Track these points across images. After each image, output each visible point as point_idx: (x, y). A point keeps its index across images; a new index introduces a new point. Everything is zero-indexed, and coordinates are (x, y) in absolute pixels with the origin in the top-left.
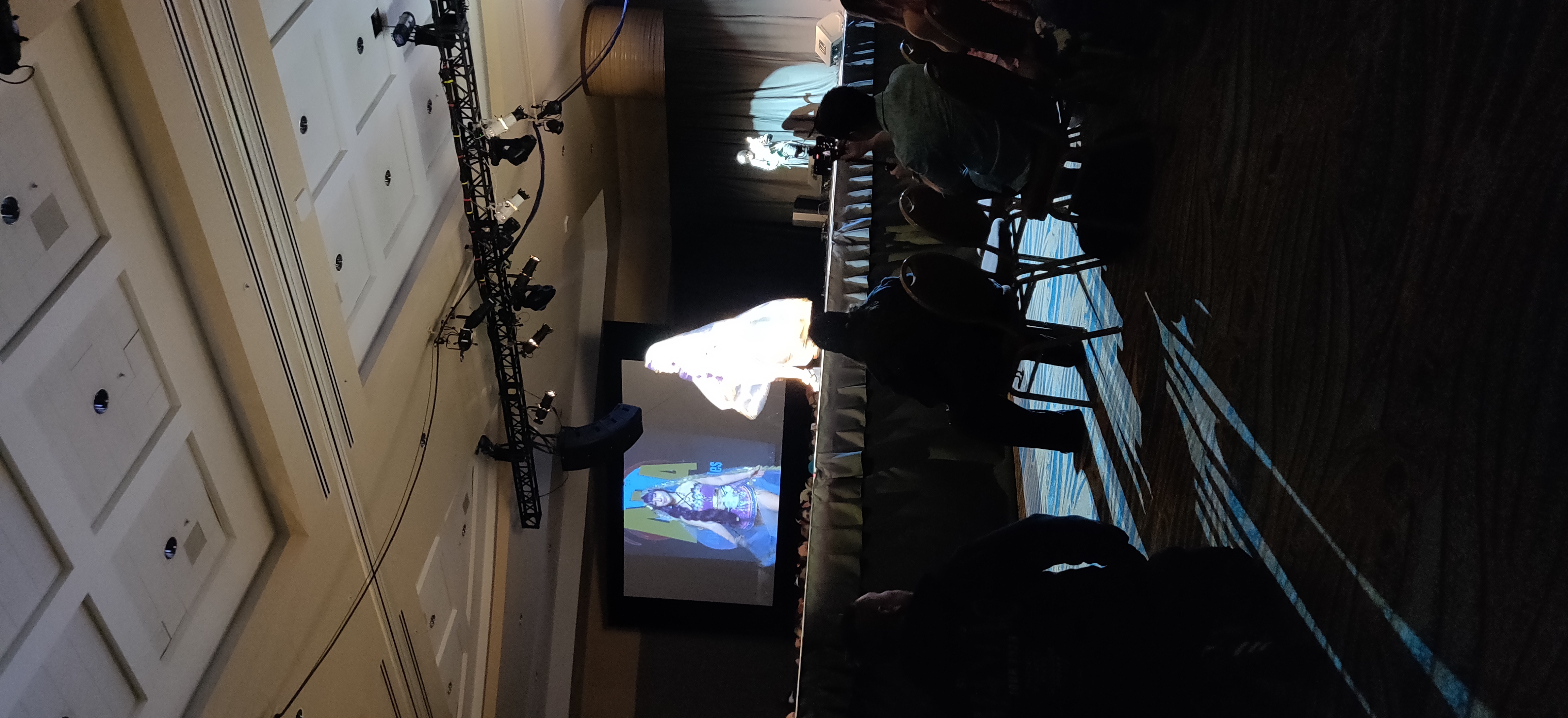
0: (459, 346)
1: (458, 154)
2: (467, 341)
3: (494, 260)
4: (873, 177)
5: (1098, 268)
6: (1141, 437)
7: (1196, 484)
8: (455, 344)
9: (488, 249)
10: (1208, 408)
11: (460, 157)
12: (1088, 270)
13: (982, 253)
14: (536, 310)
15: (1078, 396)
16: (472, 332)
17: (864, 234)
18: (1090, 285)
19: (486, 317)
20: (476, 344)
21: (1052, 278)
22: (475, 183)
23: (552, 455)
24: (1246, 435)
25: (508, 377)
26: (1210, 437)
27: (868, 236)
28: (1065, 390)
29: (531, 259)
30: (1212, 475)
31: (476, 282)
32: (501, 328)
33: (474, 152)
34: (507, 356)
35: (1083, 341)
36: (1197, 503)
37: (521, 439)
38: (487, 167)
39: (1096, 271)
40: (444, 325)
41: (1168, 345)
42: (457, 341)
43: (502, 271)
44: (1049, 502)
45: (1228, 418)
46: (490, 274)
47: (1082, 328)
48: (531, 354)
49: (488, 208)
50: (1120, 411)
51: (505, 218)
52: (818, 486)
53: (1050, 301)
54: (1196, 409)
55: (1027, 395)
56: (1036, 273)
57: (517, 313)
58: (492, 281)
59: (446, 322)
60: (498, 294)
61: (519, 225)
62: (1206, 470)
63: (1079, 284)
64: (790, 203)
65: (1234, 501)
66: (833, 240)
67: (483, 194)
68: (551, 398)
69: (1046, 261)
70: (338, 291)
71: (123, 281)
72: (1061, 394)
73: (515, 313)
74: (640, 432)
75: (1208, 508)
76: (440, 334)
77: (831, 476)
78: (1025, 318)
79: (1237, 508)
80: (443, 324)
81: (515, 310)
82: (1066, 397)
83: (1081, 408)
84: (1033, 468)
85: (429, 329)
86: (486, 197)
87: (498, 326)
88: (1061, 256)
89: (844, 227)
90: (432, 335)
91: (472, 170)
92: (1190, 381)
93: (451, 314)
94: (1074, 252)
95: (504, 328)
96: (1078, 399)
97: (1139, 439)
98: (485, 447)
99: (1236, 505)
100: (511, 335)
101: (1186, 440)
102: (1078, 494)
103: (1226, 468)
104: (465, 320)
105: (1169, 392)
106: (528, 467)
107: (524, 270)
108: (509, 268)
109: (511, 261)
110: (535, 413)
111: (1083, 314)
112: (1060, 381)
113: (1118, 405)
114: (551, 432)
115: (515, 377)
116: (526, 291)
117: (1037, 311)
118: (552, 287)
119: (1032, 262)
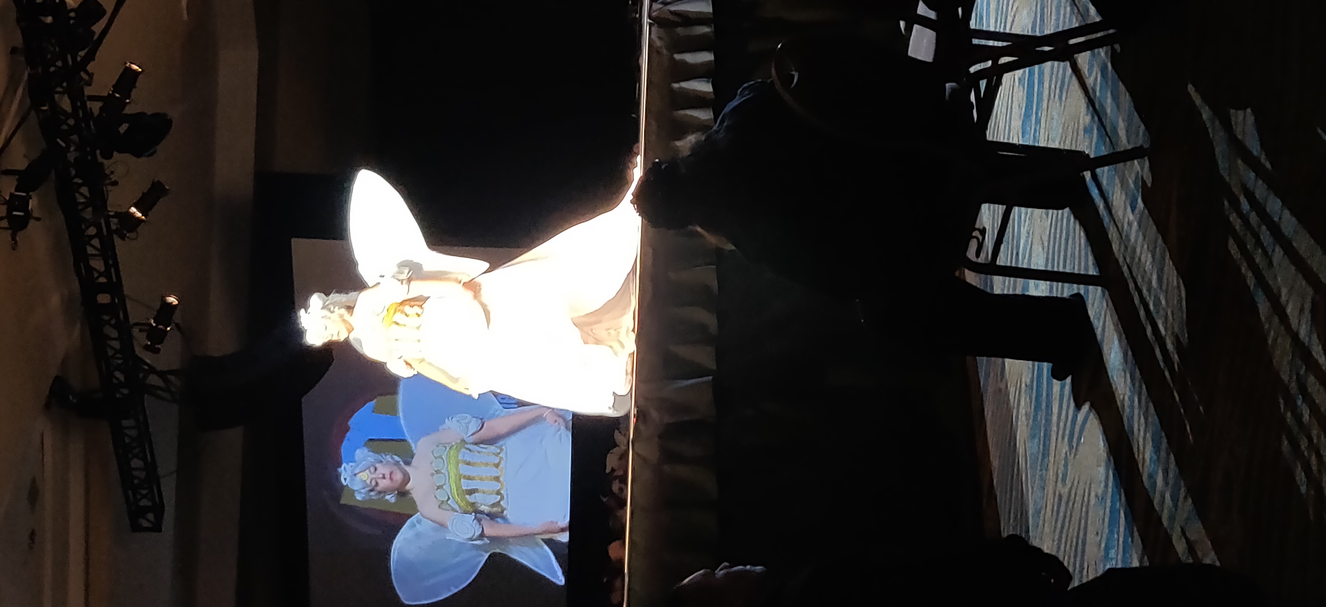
0: (10, 225)
2: (21, 214)
3: (62, 72)
5: (1105, 48)
8: (1, 219)
9: (51, 53)
12: (1089, 53)
14: (138, 156)
15: (1076, 267)
16: (30, 197)
17: (705, 7)
18: (1093, 78)
19: (53, 173)
20: (39, 219)
21: (1030, 69)
25: (96, 275)
27: (711, 10)
28: (1053, 259)
29: (126, 68)
31: (33, 112)
32: (81, 190)
34: (91, 238)
35: (1085, 173)
37: (122, 379)
39: (1103, 55)
41: (1229, 175)
42: (5, 214)
43: (77, 90)
46: (56, 96)
47: (1080, 152)
48: (135, 233)
52: (640, 439)
53: (1024, 109)
55: (992, 268)
56: (1002, 60)
57: (107, 163)
58: (60, 108)
60: (71, 131)
63: (1074, 78)
66: (650, 18)
68: (171, 307)
69: (1015, 39)
72: (1047, 265)
73: (102, 164)
77: (662, 419)
78: (985, 135)
81: (103, 157)
82: (1056, 269)
83: (1081, 289)
84: (1002, 396)
87: (75, 187)
88: (1042, 29)
94: (1064, 22)
95: (84, 190)
96: (1076, 271)
98: (61, 397)
100: (98, 202)
104: (17, 177)
106: (137, 427)
107: (116, 88)
108: (90, 85)
109: (93, 74)
110: (145, 334)
111: (1081, 128)
112: (1045, 238)
113: (1146, 279)
114: (176, 365)
115: (107, 274)
116: (121, 124)
117: (1001, 125)
118: (166, 115)
119: (991, 43)
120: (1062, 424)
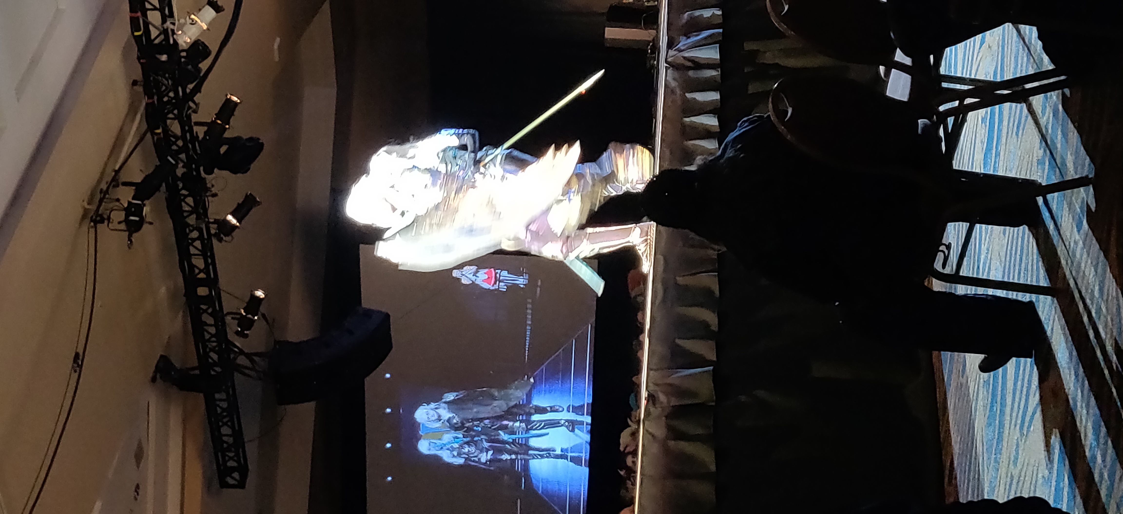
0: (127, 226)
2: (137, 219)
3: (174, 101)
5: (1057, 92)
8: (120, 223)
9: (165, 86)
12: (1043, 95)
14: (234, 172)
15: (1029, 279)
16: (144, 205)
17: (712, 54)
18: (1046, 118)
19: (164, 185)
20: (151, 223)
21: (989, 109)
23: (262, 382)
25: (197, 271)
27: (718, 58)
28: (1009, 272)
29: (227, 99)
31: (149, 134)
32: (186, 200)
34: (194, 240)
37: (217, 359)
39: (1054, 97)
40: (104, 196)
42: (123, 219)
43: (186, 117)
46: (169, 121)
47: (1033, 181)
48: (230, 237)
49: (165, 26)
51: (189, 40)
52: (649, 418)
53: (985, 143)
55: (956, 278)
56: (967, 101)
57: (209, 178)
58: (171, 131)
59: (107, 192)
60: (180, 151)
61: (211, 51)
63: (1030, 118)
64: (601, 14)
66: (666, 63)
67: (157, 6)
68: (259, 300)
69: (978, 83)
72: (1003, 277)
73: (205, 179)
76: (98, 209)
77: (669, 402)
78: (951, 165)
80: (102, 195)
81: (206, 173)
82: (1011, 280)
84: (963, 388)
85: (83, 201)
86: (162, 11)
87: (182, 198)
88: (1002, 76)
89: (683, 43)
90: (86, 210)
93: (113, 180)
95: (190, 200)
96: (1029, 283)
98: (165, 372)
100: (201, 210)
104: (134, 188)
106: (228, 400)
107: (218, 116)
108: (196, 113)
109: (199, 103)
110: (236, 322)
111: (1035, 160)
112: (1003, 254)
113: (1090, 290)
114: (261, 349)
115: (206, 270)
116: (221, 146)
118: (259, 139)
119: (958, 87)
120: (1014, 414)
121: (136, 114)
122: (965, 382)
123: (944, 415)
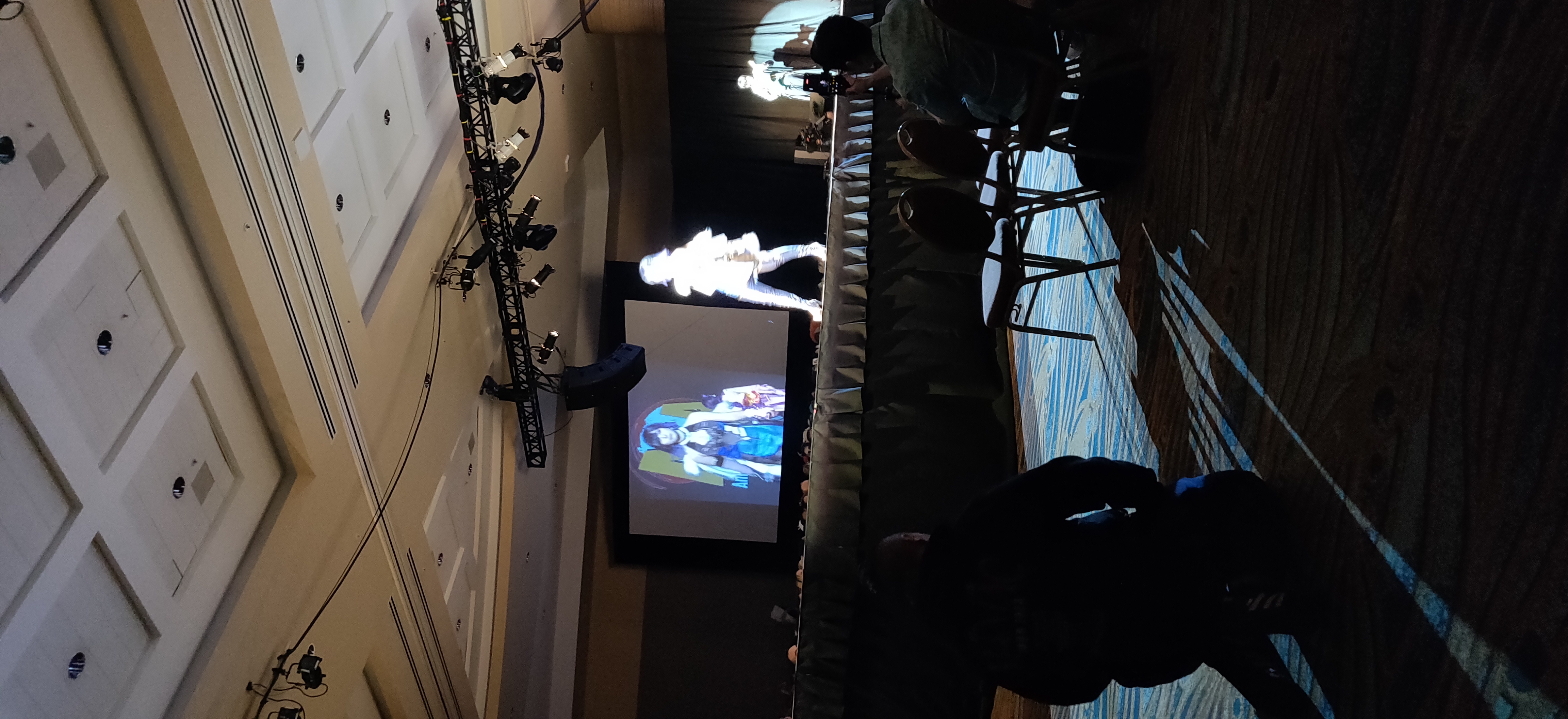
0: (462, 286)
1: (457, 93)
2: (469, 281)
3: (495, 199)
4: (873, 112)
5: (1096, 200)
6: (1137, 368)
7: (1190, 414)
8: (457, 284)
9: (489, 189)
10: (1203, 338)
11: (459, 96)
12: (1087, 202)
13: (981, 186)
14: (537, 249)
15: (1076, 329)
16: (474, 272)
17: (864, 170)
18: (1089, 218)
19: (488, 257)
20: (478, 285)
21: (1051, 211)
22: (475, 122)
23: (556, 395)
24: (1239, 364)
25: (511, 318)
26: (1204, 367)
27: (868, 172)
29: (532, 198)
30: (1206, 405)
31: (477, 222)
32: (503, 268)
33: (473, 90)
34: (509, 296)
35: (1082, 274)
36: (1190, 432)
37: (525, 379)
38: (486, 105)
39: (1094, 204)
40: (446, 265)
41: (1164, 277)
42: (459, 281)
43: (503, 210)
44: (1047, 435)
45: (1222, 347)
46: (491, 214)
47: (1080, 261)
48: (534, 294)
49: (488, 147)
50: (1117, 344)
51: (505, 157)
52: (818, 422)
53: (1048, 233)
54: (1191, 339)
55: (1025, 329)
56: (1035, 206)
57: (519, 253)
58: (493, 221)
59: (448, 263)
60: (499, 234)
61: (520, 165)
62: (1200, 400)
63: (1078, 217)
64: (793, 141)
65: (1227, 428)
66: (833, 176)
67: (483, 133)
68: (554, 338)
69: (1044, 194)
70: (339, 232)
71: (122, 221)
72: (1058, 328)
73: (516, 253)
74: (644, 371)
75: (1202, 437)
76: (442, 275)
77: (831, 411)
79: (1230, 437)
81: (517, 250)
82: (1064, 330)
84: (1031, 402)
85: (432, 269)
86: (486, 136)
87: (501, 266)
88: (1060, 188)
89: (845, 162)
90: (434, 275)
91: (472, 109)
92: (1185, 311)
93: (452, 255)
94: (1073, 185)
95: (506, 268)
97: (1135, 371)
98: (489, 387)
99: (1229, 433)
100: (513, 275)
101: (1180, 371)
102: (1075, 427)
103: (1219, 397)
104: (467, 260)
105: (1165, 322)
106: (533, 407)
107: (525, 210)
108: (510, 208)
109: (512, 201)
110: (539, 353)
111: (1081, 247)
113: (1115, 337)
114: (556, 371)
115: (517, 317)
116: (527, 231)
117: (1036, 244)
118: (553, 226)
119: (1031, 196)
121: (468, 207)
122: (1032, 398)
123: (1018, 421)
